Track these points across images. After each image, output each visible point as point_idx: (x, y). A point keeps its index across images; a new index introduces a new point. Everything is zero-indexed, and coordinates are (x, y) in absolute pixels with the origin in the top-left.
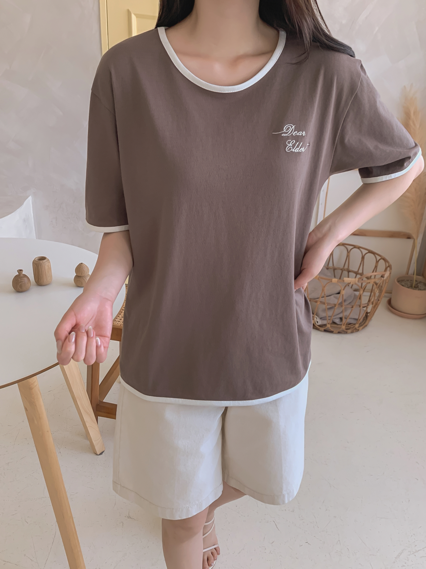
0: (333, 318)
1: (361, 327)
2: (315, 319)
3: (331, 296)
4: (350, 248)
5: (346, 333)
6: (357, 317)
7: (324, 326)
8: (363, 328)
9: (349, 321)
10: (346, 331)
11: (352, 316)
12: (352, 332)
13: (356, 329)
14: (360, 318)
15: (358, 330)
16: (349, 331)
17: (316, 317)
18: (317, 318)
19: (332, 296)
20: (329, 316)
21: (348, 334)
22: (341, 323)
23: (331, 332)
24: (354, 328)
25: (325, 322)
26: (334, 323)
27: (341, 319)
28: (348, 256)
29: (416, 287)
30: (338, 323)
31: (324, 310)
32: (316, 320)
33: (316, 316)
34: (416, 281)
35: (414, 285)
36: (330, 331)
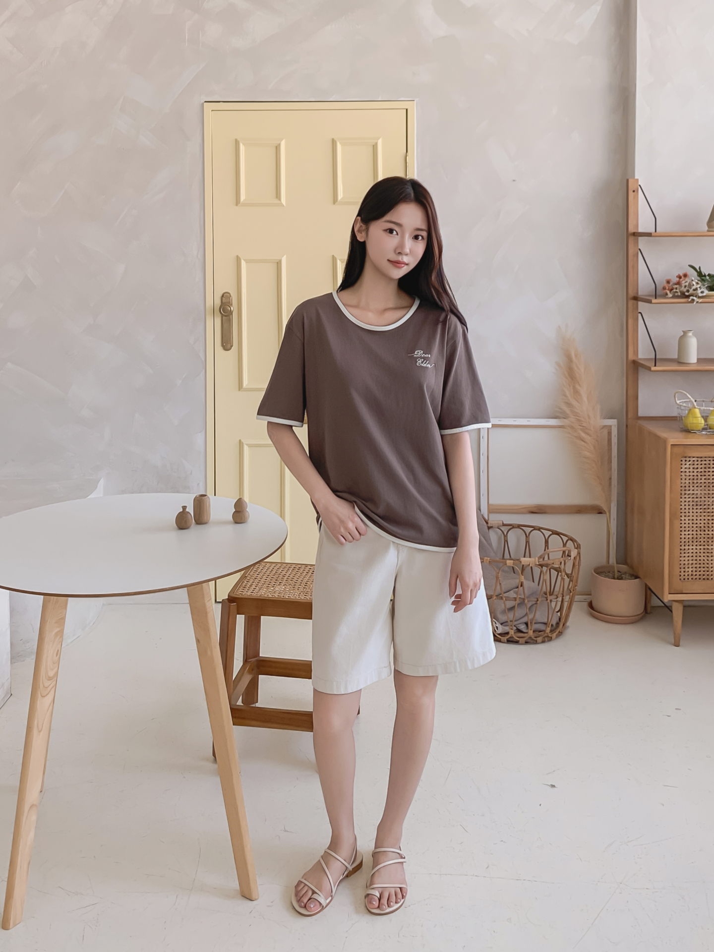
0: (516, 623)
1: (555, 635)
3: (510, 592)
4: (528, 530)
5: (536, 642)
7: (506, 635)
9: (537, 626)
10: (535, 639)
11: (538, 620)
12: (543, 642)
13: (548, 636)
14: (550, 620)
15: (550, 639)
16: (539, 639)
18: (496, 623)
19: (512, 592)
20: (511, 621)
22: (527, 630)
23: (517, 642)
24: (545, 635)
25: (507, 629)
26: (519, 631)
27: (526, 624)
28: (527, 542)
29: (620, 578)
30: (524, 630)
31: (504, 612)
34: (619, 572)
35: (616, 576)
36: (515, 641)
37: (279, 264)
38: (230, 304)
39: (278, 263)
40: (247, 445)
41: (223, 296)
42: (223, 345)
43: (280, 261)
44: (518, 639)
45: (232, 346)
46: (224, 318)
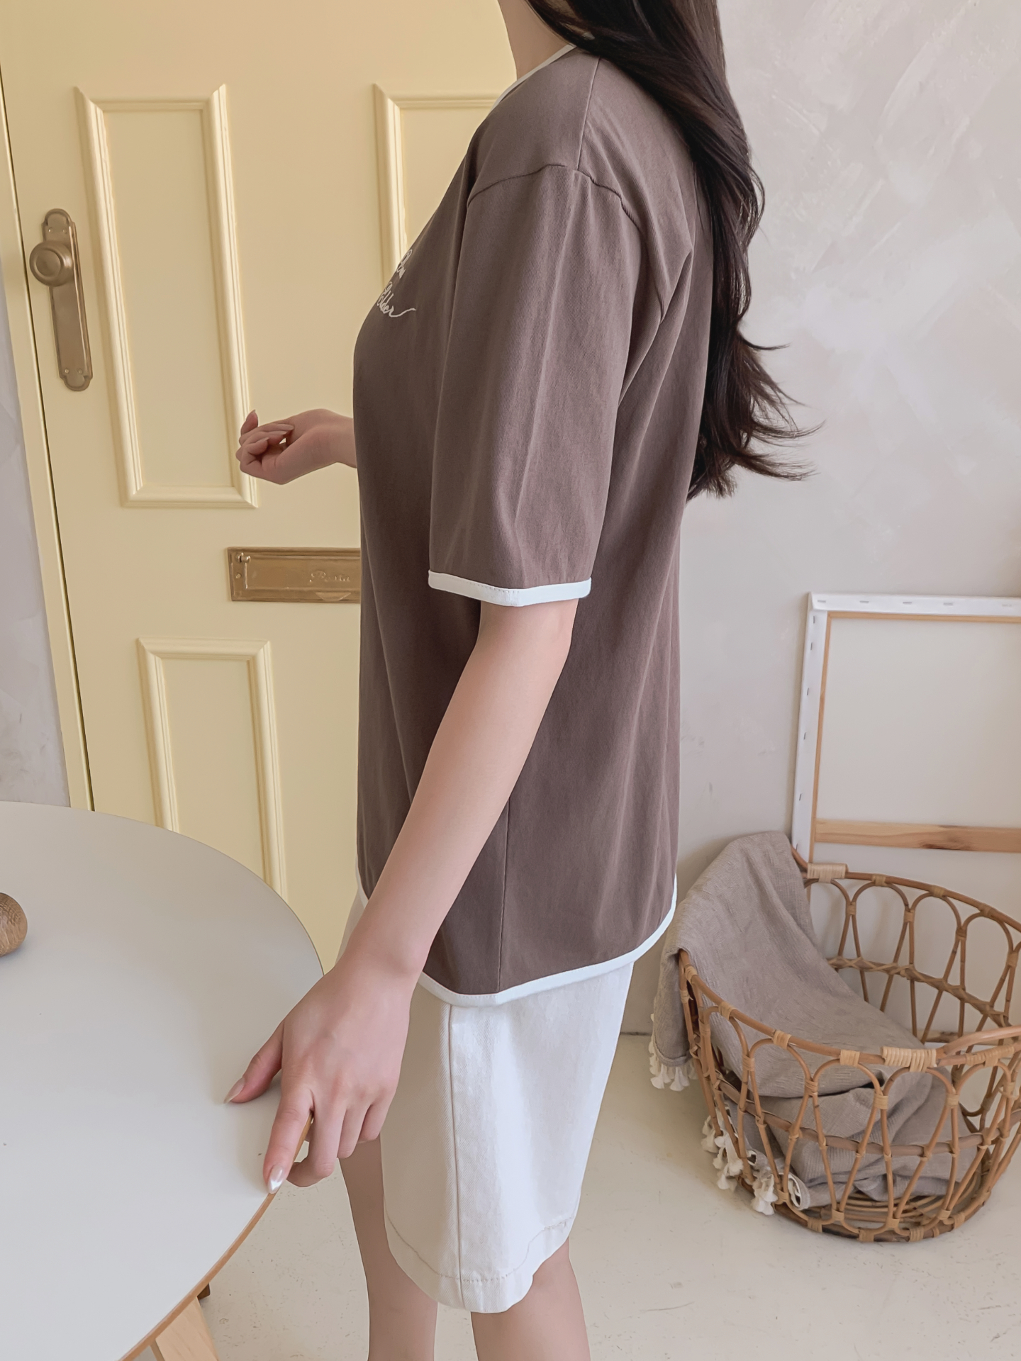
0: (855, 1176)
1: (963, 1215)
2: (790, 1185)
3: (846, 1094)
5: (905, 1241)
6: (947, 1175)
7: (823, 1213)
8: (967, 1218)
9: (916, 1187)
10: (905, 1234)
11: (927, 1171)
12: (929, 1236)
13: (941, 1223)
14: (958, 1176)
15: (952, 1227)
16: (919, 1232)
17: (791, 1179)
18: (794, 1184)
19: (850, 1095)
20: (840, 1173)
21: (916, 1241)
22: (885, 1198)
23: (851, 1236)
24: (937, 1222)
25: (824, 1198)
26: (859, 1195)
28: (908, 926)
30: (875, 1198)
32: (792, 1193)
33: (790, 1176)
36: (849, 1233)
37: (204, 112)
38: (69, 246)
39: (201, 111)
40: (156, 653)
41: (46, 223)
42: (63, 376)
43: (207, 104)
44: (856, 1231)
45: (88, 378)
46: (56, 290)
